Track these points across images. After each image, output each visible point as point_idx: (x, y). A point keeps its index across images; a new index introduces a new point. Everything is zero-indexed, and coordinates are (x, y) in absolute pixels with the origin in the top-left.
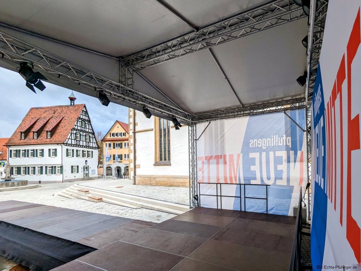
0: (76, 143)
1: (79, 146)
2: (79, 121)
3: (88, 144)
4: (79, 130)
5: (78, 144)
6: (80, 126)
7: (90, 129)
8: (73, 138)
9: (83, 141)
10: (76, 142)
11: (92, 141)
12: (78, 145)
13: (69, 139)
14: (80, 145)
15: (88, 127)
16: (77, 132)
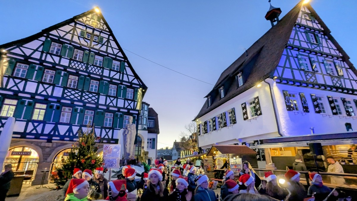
0: (307, 78)
2: (301, 32)
3: (339, 83)
4: (305, 50)
5: (312, 81)
6: (305, 42)
7: (332, 48)
8: (294, 66)
9: (323, 75)
10: (306, 76)
11: (346, 76)
13: (284, 67)
16: (300, 53)
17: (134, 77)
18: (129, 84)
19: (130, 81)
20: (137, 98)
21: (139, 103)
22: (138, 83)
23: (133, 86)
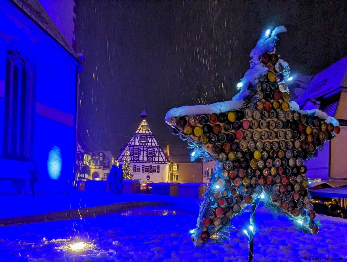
1: (138, 162)
2: (137, 137)
3: (151, 159)
4: (137, 146)
5: (136, 159)
6: (138, 142)
7: (154, 143)
9: (143, 156)
10: (133, 158)
11: (157, 155)
12: (136, 161)
13: (124, 155)
14: (139, 160)
15: (150, 141)
16: (134, 148)
17: (82, 149)
18: (80, 153)
19: (80, 151)
20: (84, 159)
21: (85, 161)
22: (84, 151)
23: (82, 153)
